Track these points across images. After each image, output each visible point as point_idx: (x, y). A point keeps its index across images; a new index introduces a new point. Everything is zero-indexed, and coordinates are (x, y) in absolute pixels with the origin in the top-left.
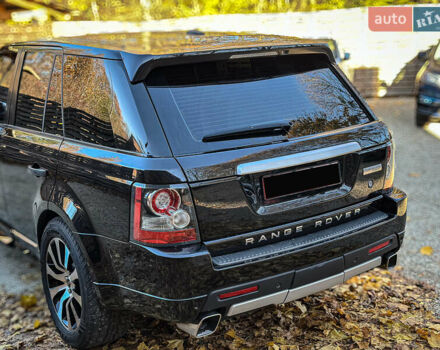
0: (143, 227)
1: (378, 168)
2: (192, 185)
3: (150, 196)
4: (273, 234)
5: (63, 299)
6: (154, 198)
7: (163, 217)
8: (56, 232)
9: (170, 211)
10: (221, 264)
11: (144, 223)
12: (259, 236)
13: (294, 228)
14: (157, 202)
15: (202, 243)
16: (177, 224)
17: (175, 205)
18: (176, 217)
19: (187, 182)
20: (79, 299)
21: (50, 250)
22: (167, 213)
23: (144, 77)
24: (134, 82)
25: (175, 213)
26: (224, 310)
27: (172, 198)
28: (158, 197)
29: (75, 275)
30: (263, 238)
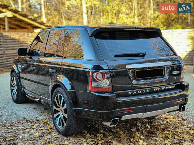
0: (92, 86)
1: (178, 72)
2: (110, 71)
3: (95, 74)
4: (139, 92)
5: (59, 117)
6: (97, 75)
7: (100, 82)
8: (59, 92)
9: (102, 80)
10: (119, 100)
11: (92, 84)
12: (133, 92)
13: (146, 91)
14: (98, 76)
15: (113, 92)
16: (105, 85)
17: (104, 78)
18: (104, 82)
19: (109, 69)
20: (66, 116)
21: (55, 99)
22: (101, 81)
23: (94, 35)
24: (91, 36)
25: (104, 81)
26: (120, 117)
27: (103, 76)
28: (98, 75)
29: (65, 107)
30: (135, 92)
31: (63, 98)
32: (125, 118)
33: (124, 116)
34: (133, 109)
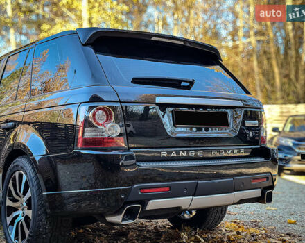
0: (86, 136)
1: (255, 124)
2: (123, 105)
3: (91, 113)
4: (181, 153)
5: (16, 222)
8: (17, 166)
9: (106, 125)
10: (142, 165)
13: (197, 153)
14: (96, 117)
15: (128, 150)
16: (111, 134)
19: (120, 102)
20: (30, 213)
21: (10, 185)
22: (103, 126)
24: (85, 45)
26: (144, 203)
29: (29, 194)
30: (174, 154)
31: (25, 178)
32: (153, 204)
33: (152, 201)
34: (170, 187)
